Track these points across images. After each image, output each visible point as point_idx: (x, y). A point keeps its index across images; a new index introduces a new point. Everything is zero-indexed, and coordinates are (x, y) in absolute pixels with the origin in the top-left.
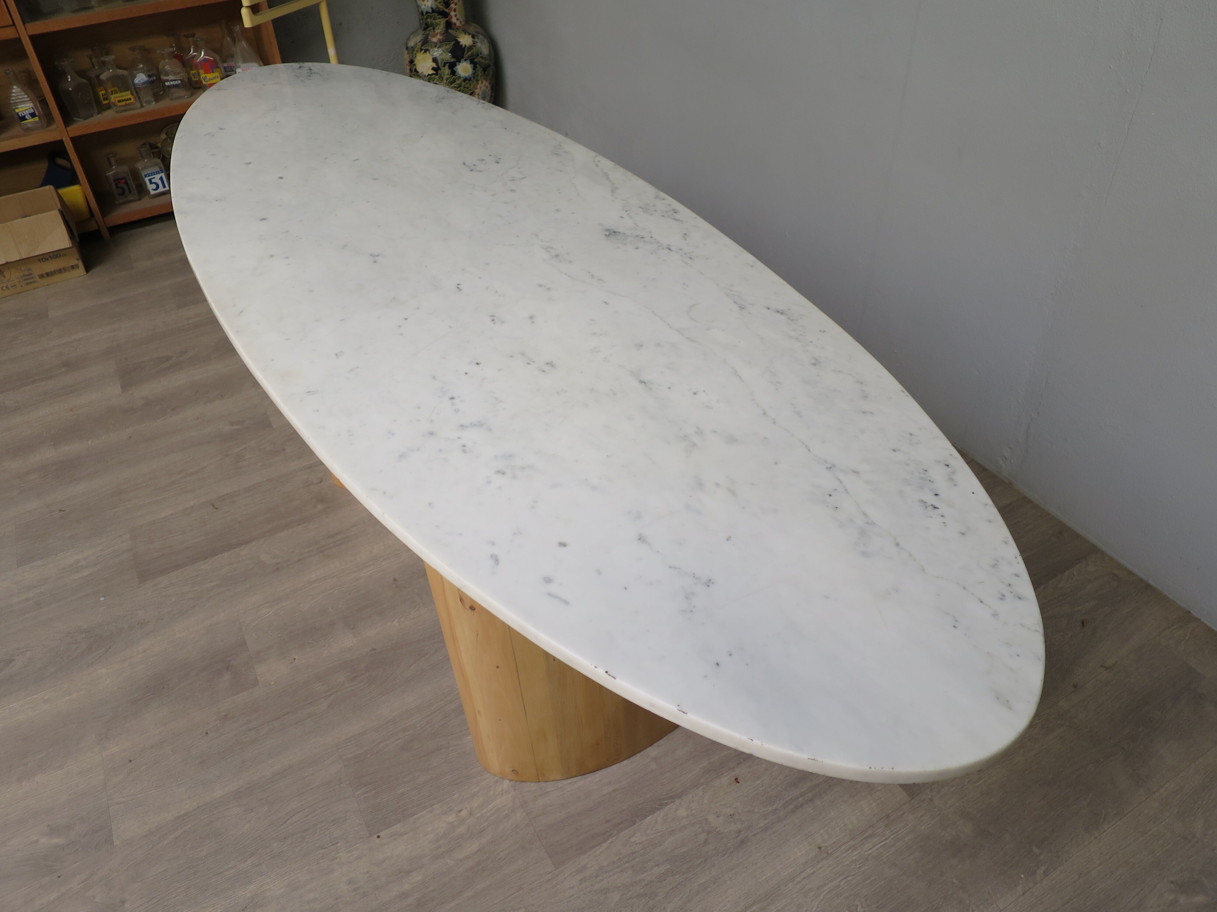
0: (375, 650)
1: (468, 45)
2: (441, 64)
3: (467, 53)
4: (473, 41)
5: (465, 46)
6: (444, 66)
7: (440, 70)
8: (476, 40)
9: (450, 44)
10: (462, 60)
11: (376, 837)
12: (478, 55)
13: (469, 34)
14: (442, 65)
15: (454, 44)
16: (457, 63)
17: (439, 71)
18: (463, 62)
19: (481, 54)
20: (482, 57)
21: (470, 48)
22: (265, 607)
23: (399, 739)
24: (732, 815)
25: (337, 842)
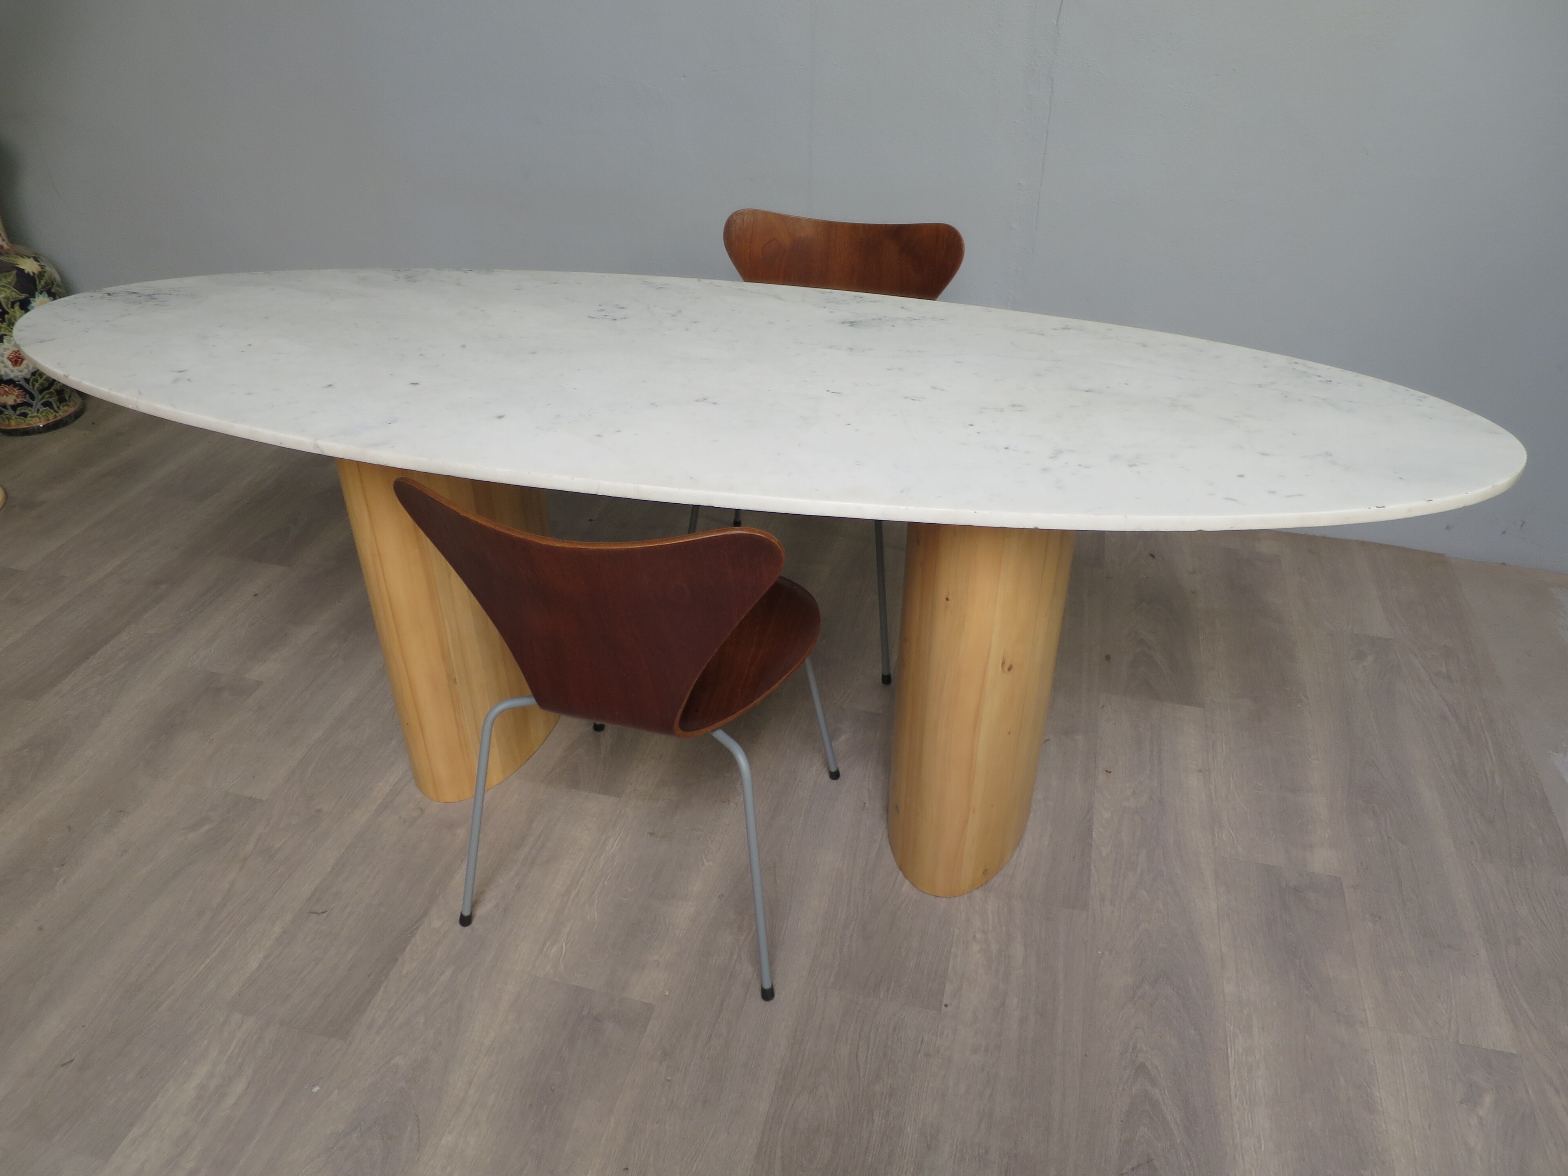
1: (36, 272)
2: (7, 306)
3: (40, 283)
4: (40, 265)
5: (34, 273)
6: (13, 307)
7: (8, 313)
8: (42, 263)
9: (10, 275)
10: (37, 293)
11: (945, 1008)
12: (53, 283)
13: (29, 257)
14: (9, 305)
15: (17, 274)
16: (31, 299)
17: (6, 316)
18: (38, 296)
19: (55, 281)
20: (58, 286)
21: (41, 275)
22: (549, 946)
23: (851, 936)
24: (1134, 793)
25: (923, 1039)
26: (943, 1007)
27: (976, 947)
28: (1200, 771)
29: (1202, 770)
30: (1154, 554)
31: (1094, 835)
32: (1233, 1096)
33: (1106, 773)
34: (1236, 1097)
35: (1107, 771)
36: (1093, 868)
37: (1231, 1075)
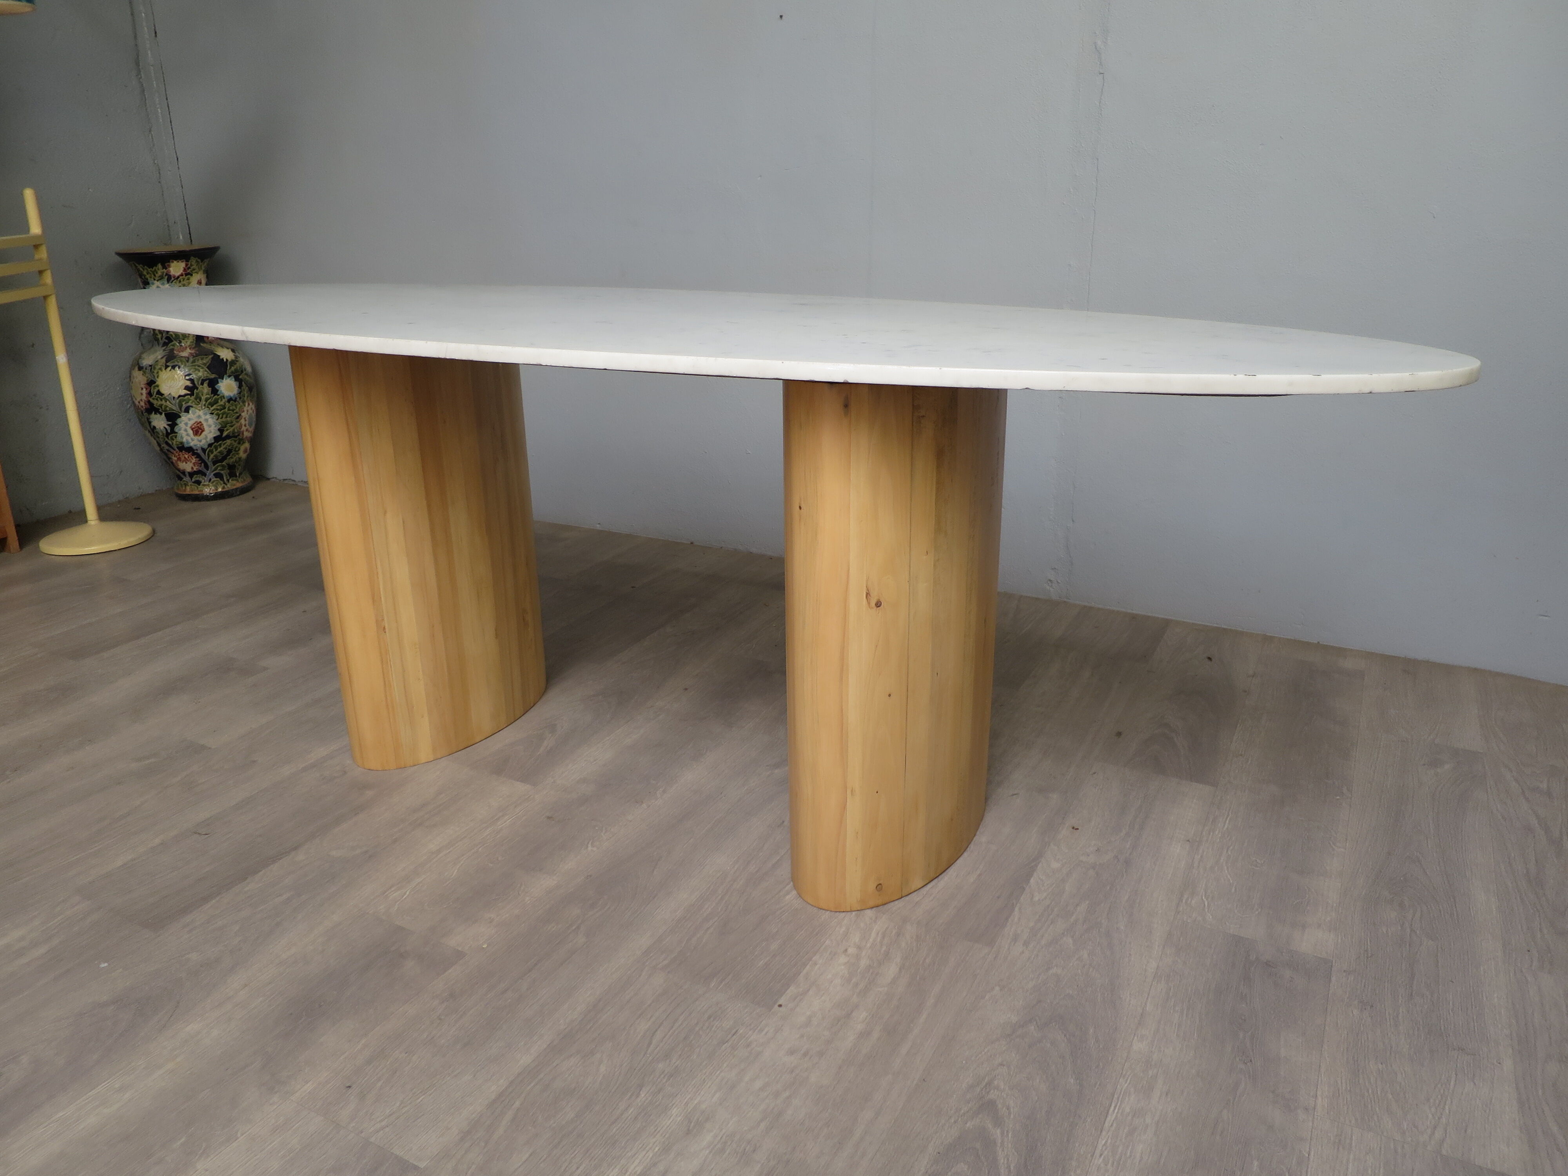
0: (591, 876)
1: (230, 360)
2: (198, 383)
3: (230, 368)
4: (234, 355)
5: (227, 360)
6: (202, 384)
7: (197, 388)
8: (237, 354)
9: (206, 358)
10: (225, 376)
12: (242, 372)
13: (228, 348)
14: (200, 382)
15: (212, 358)
16: (219, 380)
17: (195, 390)
18: (226, 379)
19: (245, 370)
20: (246, 374)
21: (233, 363)
22: (394, 890)
23: (708, 928)
24: (1098, 850)
25: (737, 1031)
26: (776, 1006)
27: (843, 959)
28: (1188, 841)
29: (1190, 840)
30: (1211, 657)
31: (1032, 881)
32: (1098, 1152)
33: (1072, 830)
34: (1101, 1155)
35: (1073, 828)
36: (1017, 909)
37: (1104, 1133)
